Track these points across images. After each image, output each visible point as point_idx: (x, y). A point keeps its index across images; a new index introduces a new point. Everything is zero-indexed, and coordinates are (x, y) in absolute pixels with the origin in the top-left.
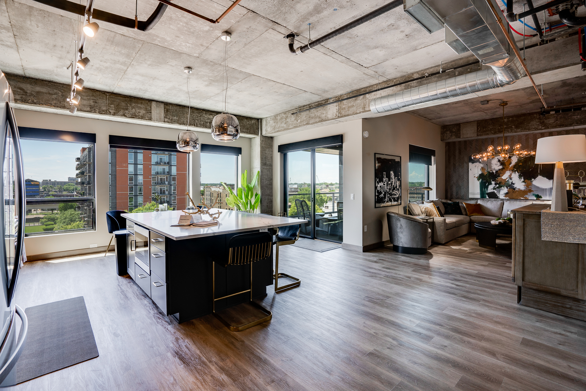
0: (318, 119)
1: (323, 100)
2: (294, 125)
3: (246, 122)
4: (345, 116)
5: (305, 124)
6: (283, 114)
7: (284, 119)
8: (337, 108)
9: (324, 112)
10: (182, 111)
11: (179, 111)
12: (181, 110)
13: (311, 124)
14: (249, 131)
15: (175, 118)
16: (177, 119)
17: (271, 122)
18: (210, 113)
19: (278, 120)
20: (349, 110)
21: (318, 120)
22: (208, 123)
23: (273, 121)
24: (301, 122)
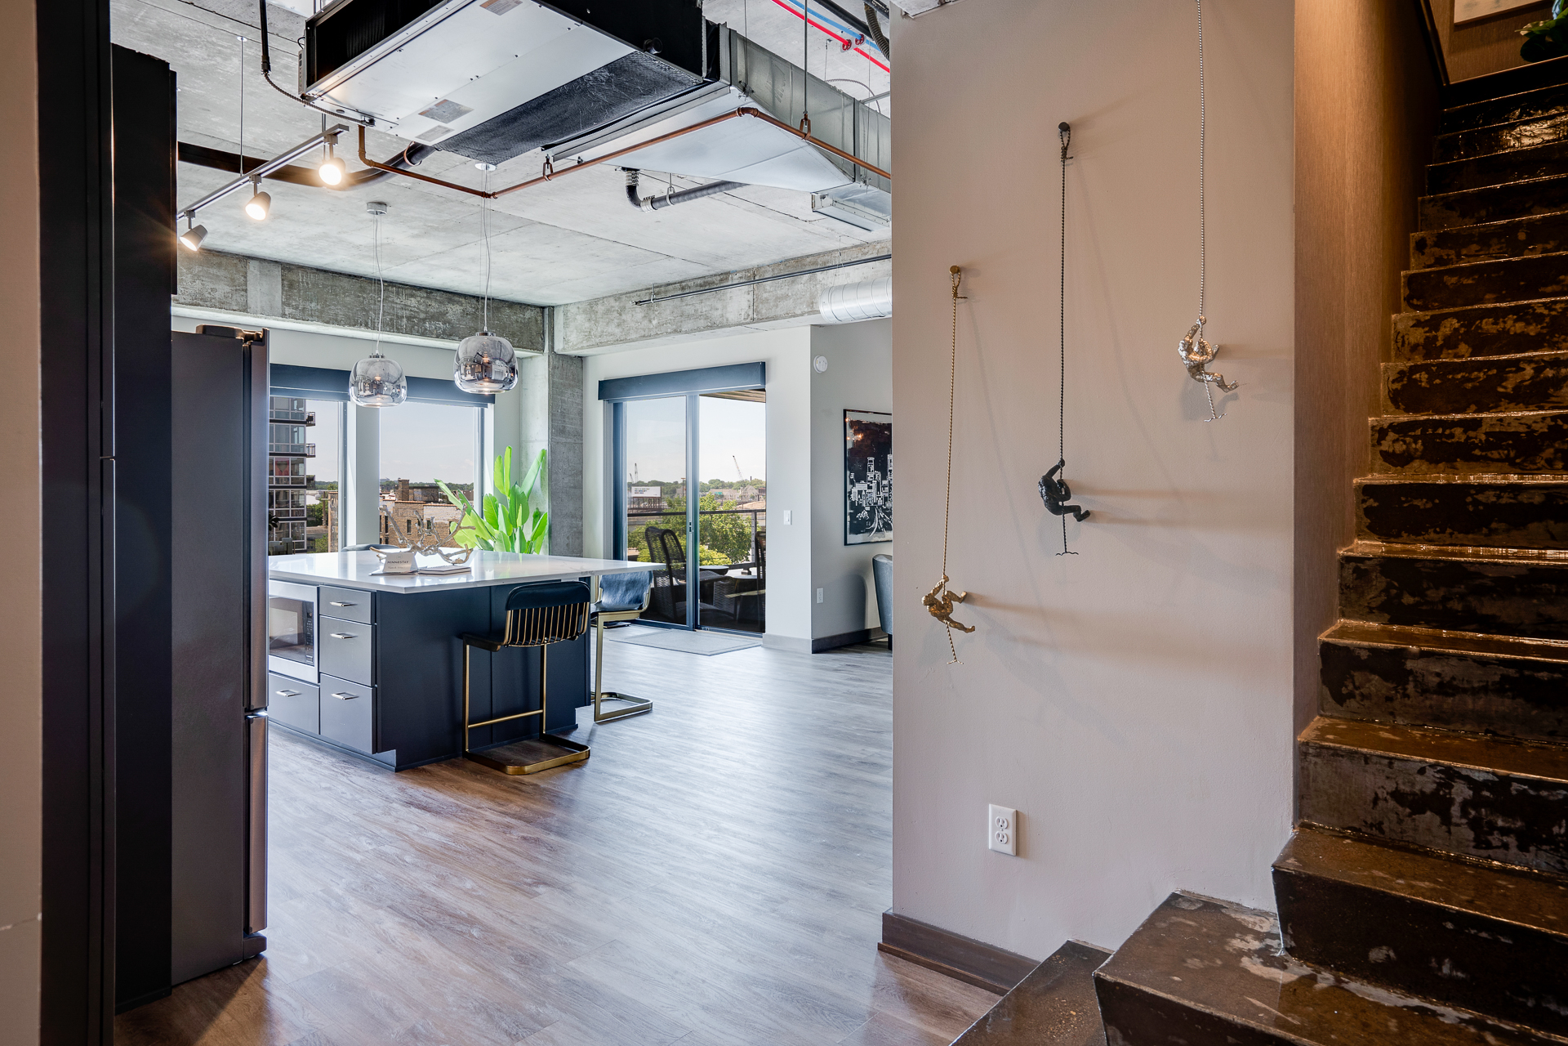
0: (702, 321)
1: (715, 275)
2: (643, 333)
3: (509, 317)
4: (768, 319)
5: (669, 330)
6: (612, 300)
7: (615, 314)
8: (750, 297)
9: (719, 305)
10: (332, 286)
11: (325, 286)
12: (330, 283)
13: (686, 332)
14: (518, 342)
15: (313, 305)
16: (319, 307)
17: (578, 317)
18: (408, 291)
19: (599, 315)
20: (777, 306)
21: (702, 323)
22: (405, 320)
23: (584, 316)
24: (660, 325)
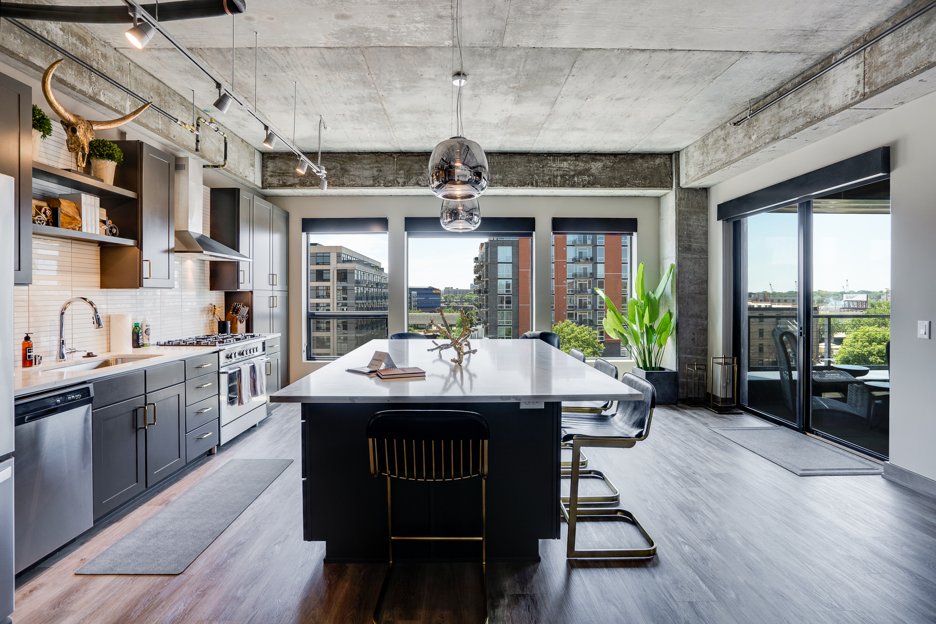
0: (801, 120)
1: (815, 65)
2: (744, 151)
3: (642, 165)
4: (887, 86)
5: (767, 140)
6: (719, 131)
7: (722, 142)
8: (860, 71)
9: (820, 96)
10: (509, 162)
11: (504, 163)
12: (508, 160)
13: (784, 137)
14: (650, 183)
15: (497, 176)
16: (501, 177)
17: (695, 154)
18: (562, 158)
19: (710, 147)
20: (900, 65)
21: (801, 121)
22: (559, 178)
23: (699, 152)
24: (758, 138)
